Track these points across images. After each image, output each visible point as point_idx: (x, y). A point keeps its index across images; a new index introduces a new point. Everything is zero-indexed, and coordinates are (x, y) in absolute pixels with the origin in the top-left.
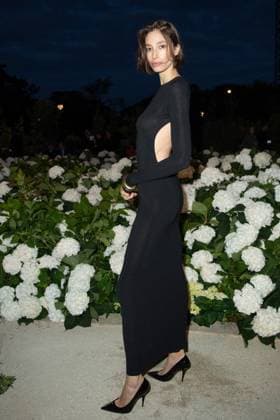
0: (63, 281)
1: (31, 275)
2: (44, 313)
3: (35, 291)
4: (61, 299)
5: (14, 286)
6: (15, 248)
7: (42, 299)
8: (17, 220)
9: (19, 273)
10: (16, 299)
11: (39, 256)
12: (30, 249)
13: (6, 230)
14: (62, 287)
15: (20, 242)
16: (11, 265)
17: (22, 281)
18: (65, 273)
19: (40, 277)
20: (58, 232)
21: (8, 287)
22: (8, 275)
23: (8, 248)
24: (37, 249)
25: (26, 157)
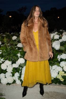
0: (20, 71)
1: (10, 70)
2: (14, 82)
3: (11, 74)
4: (20, 77)
5: (5, 74)
6: (5, 61)
7: (14, 77)
8: (5, 53)
9: (6, 69)
10: (5, 77)
11: (12, 64)
12: (9, 62)
13: (2, 56)
14: (20, 73)
15: (6, 60)
16: (3, 67)
17: (7, 72)
18: (21, 69)
19: (12, 70)
20: (17, 56)
21: (3, 74)
22: (3, 70)
23: (2, 62)
24: (11, 62)
25: (2, 34)
